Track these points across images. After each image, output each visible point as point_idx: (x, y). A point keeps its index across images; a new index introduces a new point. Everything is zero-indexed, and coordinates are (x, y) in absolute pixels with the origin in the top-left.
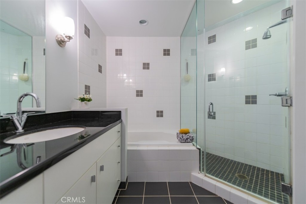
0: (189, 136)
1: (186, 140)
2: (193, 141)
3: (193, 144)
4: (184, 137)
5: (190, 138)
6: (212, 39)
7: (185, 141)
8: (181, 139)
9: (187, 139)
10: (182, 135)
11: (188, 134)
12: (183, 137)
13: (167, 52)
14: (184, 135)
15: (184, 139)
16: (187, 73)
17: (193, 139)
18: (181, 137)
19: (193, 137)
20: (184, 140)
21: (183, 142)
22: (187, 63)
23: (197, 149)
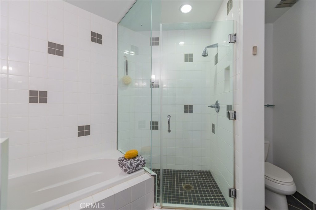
0: (139, 161)
1: (136, 168)
2: (144, 166)
3: (145, 170)
4: (133, 165)
5: (142, 163)
6: (155, 41)
7: (135, 170)
8: (130, 168)
9: (137, 166)
10: (129, 162)
11: (137, 159)
12: (131, 165)
13: (97, 38)
14: (132, 160)
15: (133, 167)
16: (127, 74)
17: (145, 163)
18: (129, 165)
19: (144, 161)
20: (133, 169)
21: (133, 172)
22: (127, 62)
23: (151, 177)
